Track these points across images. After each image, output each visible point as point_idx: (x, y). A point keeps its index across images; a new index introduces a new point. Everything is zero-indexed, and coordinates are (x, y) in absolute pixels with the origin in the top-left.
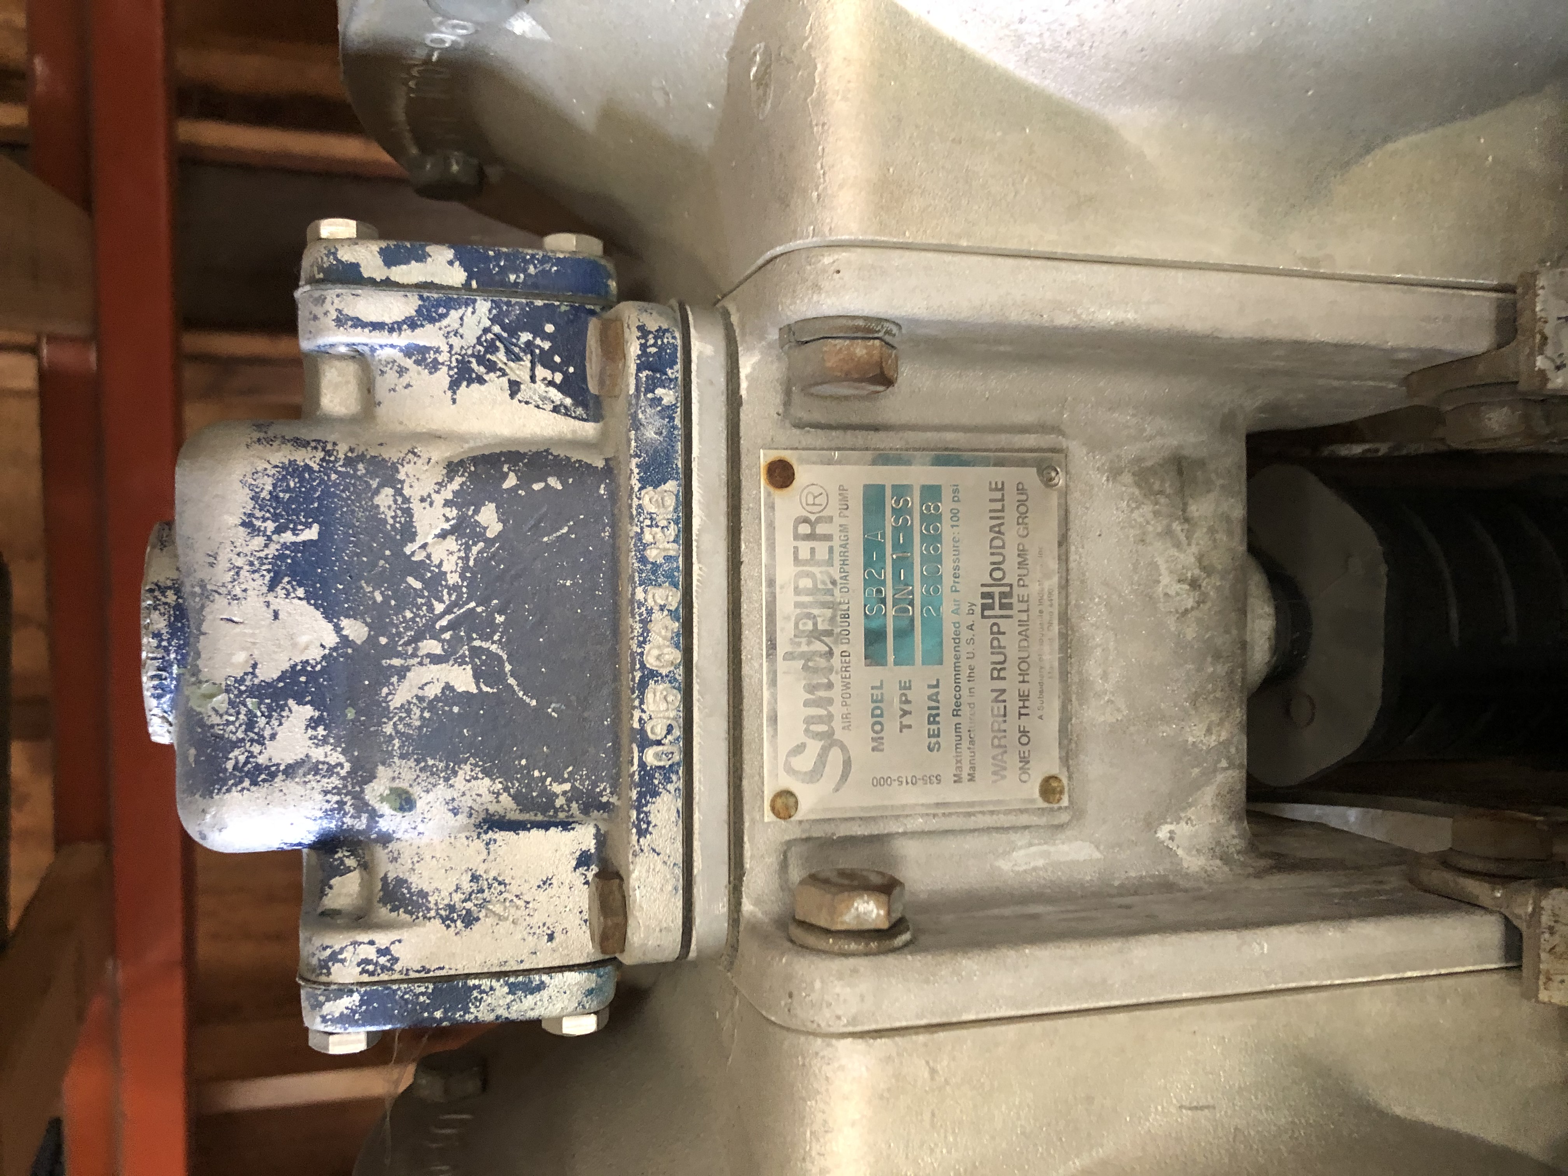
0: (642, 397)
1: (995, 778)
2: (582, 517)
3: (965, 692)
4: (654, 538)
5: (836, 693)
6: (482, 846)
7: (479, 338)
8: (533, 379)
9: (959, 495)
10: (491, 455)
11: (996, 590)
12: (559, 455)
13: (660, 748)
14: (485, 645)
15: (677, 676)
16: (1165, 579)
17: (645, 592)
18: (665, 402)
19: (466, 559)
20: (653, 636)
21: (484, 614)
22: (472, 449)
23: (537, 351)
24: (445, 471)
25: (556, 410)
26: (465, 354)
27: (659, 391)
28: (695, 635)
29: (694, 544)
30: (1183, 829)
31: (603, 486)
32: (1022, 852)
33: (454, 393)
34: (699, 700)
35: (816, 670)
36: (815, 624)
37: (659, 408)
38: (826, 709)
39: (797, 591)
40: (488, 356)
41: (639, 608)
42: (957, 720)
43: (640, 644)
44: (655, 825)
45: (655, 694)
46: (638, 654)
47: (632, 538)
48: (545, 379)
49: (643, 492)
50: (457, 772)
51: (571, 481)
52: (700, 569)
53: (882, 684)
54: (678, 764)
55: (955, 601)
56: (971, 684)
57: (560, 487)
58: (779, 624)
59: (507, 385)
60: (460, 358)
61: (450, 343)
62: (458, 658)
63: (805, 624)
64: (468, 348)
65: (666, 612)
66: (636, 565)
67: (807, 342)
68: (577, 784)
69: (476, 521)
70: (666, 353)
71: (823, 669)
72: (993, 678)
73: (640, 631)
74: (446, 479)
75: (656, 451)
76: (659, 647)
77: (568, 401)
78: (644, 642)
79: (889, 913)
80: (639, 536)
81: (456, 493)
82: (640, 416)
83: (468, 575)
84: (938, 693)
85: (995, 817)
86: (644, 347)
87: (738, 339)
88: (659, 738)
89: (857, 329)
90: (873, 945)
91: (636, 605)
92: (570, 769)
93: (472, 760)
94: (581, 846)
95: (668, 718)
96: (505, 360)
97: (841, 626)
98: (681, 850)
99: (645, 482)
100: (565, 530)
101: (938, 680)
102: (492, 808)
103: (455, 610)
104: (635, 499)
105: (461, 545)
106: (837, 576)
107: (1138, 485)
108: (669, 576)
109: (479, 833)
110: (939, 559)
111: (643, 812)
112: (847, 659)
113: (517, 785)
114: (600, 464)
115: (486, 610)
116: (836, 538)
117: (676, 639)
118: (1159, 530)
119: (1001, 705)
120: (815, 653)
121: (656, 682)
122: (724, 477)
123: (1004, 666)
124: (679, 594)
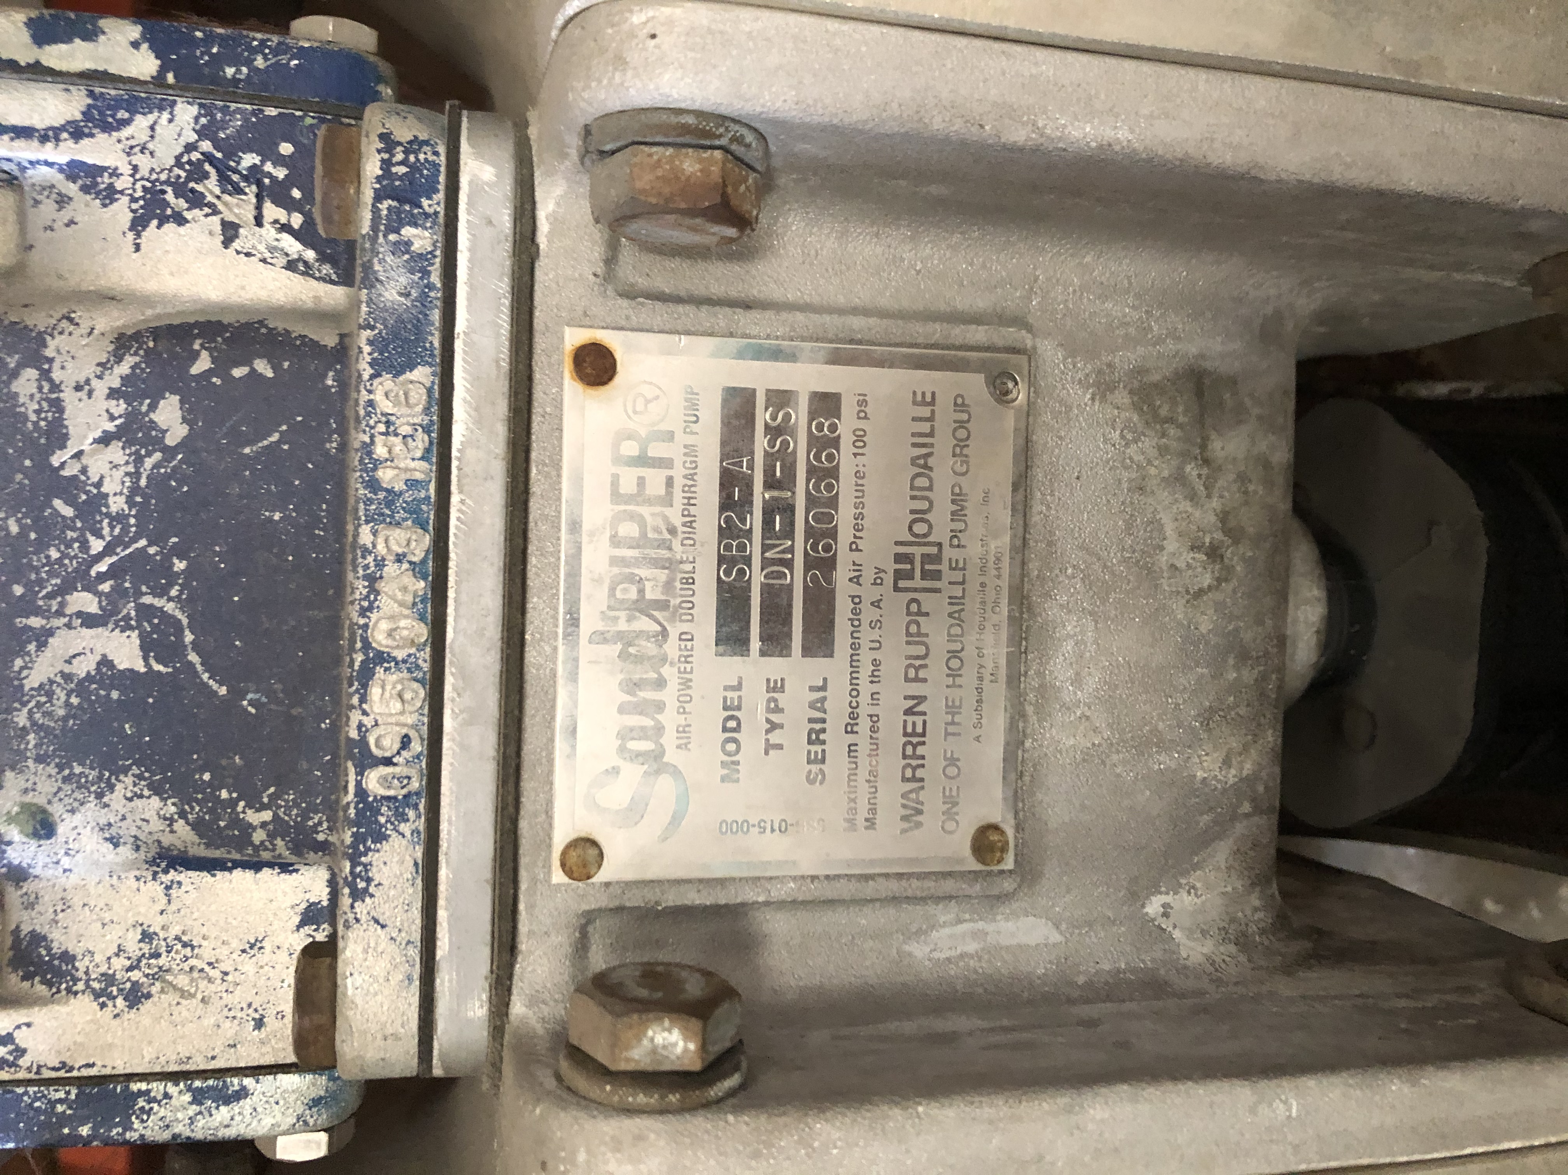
0: (381, 240)
1: (906, 825)
2: (299, 419)
3: (864, 698)
4: (390, 452)
5: (670, 695)
6: (161, 890)
7: (178, 158)
8: (259, 221)
9: (867, 409)
10: (180, 326)
11: (917, 551)
12: (275, 329)
13: (390, 770)
14: (158, 602)
15: (420, 662)
16: (1172, 545)
17: (375, 533)
18: (417, 246)
19: (137, 475)
20: (383, 601)
21: (158, 558)
22: (159, 317)
23: (267, 181)
24: (111, 347)
25: (291, 266)
26: (157, 180)
27: (408, 231)
28: (451, 602)
29: (454, 464)
30: (1183, 901)
31: (331, 374)
32: (945, 933)
33: (138, 235)
34: (452, 700)
35: (639, 659)
36: (641, 591)
37: (407, 257)
38: (653, 719)
39: (615, 541)
40: (192, 185)
41: (364, 557)
42: (851, 739)
43: (363, 612)
44: (379, 885)
45: (383, 688)
46: (360, 627)
47: (357, 450)
48: (276, 221)
49: (376, 382)
50: (115, 785)
51: (286, 364)
52: (462, 502)
53: (740, 683)
54: (417, 794)
55: (854, 564)
56: (875, 688)
57: (270, 374)
58: (586, 587)
59: (219, 228)
60: (149, 185)
61: (134, 163)
62: (121, 620)
63: (625, 590)
64: (162, 170)
65: (405, 566)
66: (362, 491)
67: (613, 152)
68: (281, 812)
69: (151, 421)
70: (422, 175)
71: (650, 658)
72: (907, 679)
73: (365, 592)
74: (112, 358)
75: (400, 320)
76: (392, 618)
77: (310, 255)
78: (370, 609)
79: (703, 1047)
80: (368, 448)
81: (125, 380)
82: (377, 267)
83: (138, 499)
84: (824, 699)
85: (904, 883)
86: (386, 165)
87: (535, 159)
88: (388, 754)
89: (685, 129)
90: (673, 1098)
91: (359, 552)
92: (272, 790)
93: (135, 770)
94: (307, 896)
95: (404, 725)
96: (217, 191)
97: (682, 596)
98: (418, 922)
99: (379, 368)
100: (275, 437)
101: (825, 680)
102: (167, 840)
103: (118, 550)
104: (364, 392)
105: (130, 455)
106: (678, 521)
107: (1137, 408)
108: (413, 510)
109: (155, 874)
110: (833, 502)
111: (360, 864)
112: (689, 644)
113: (197, 809)
114: (330, 340)
115: (162, 552)
116: (678, 463)
117: (420, 606)
118: (1166, 473)
119: (919, 720)
120: (640, 634)
121: (386, 669)
122: (505, 365)
123: (927, 661)
124: (427, 540)
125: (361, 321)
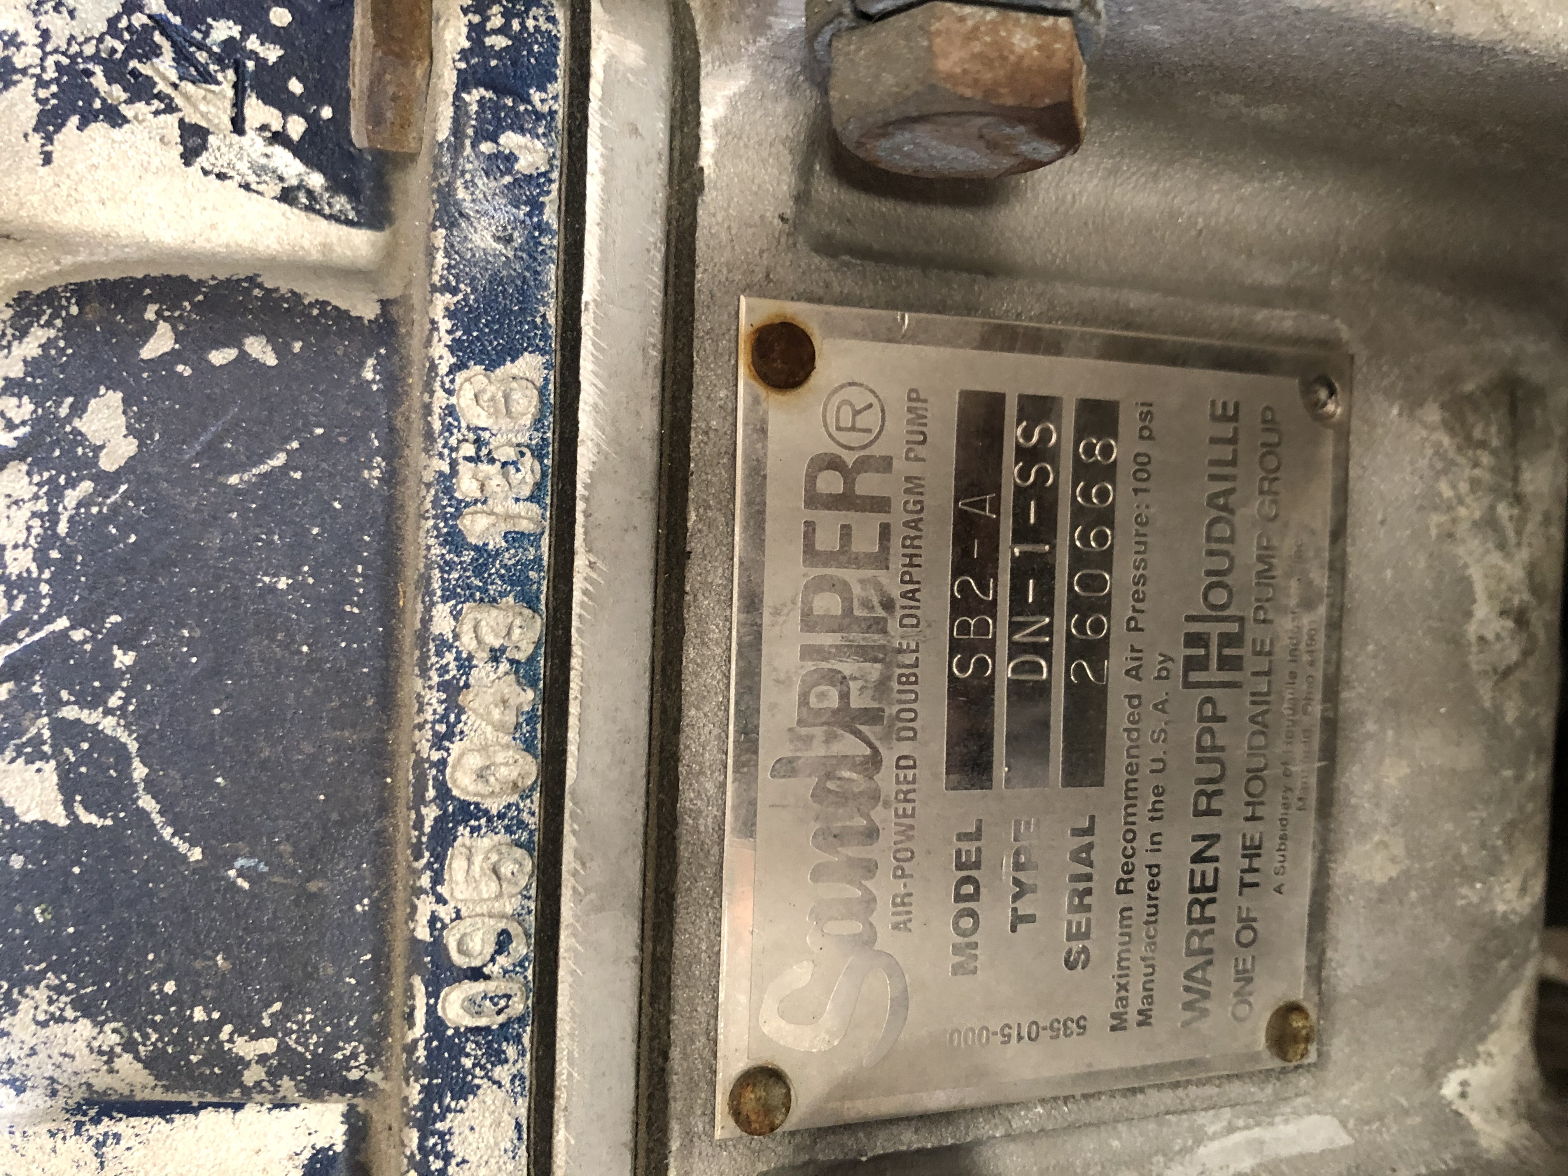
0: (468, 150)
1: (1189, 1015)
2: (319, 431)
3: (1143, 842)
4: (482, 488)
5: (883, 850)
6: (88, 1148)
7: (113, 22)
8: (238, 125)
9: (1153, 426)
10: (121, 283)
11: (1214, 630)
12: (277, 290)
13: (480, 986)
14: (89, 717)
15: (525, 816)
16: (1482, 610)
17: (456, 616)
18: (523, 165)
19: (53, 516)
20: (470, 723)
21: (88, 647)
22: (83, 267)
23: (250, 65)
24: (10, 312)
25: (287, 196)
26: (80, 54)
27: (510, 140)
28: (573, 721)
29: (580, 506)
30: (1482, 1075)
31: (371, 362)
32: (1214, 1146)
33: (49, 139)
34: (575, 874)
35: (843, 798)
36: (845, 696)
37: (508, 179)
38: (861, 886)
39: (809, 622)
40: (133, 64)
41: (439, 654)
42: (1123, 900)
43: (440, 741)
44: (464, 1161)
45: (470, 860)
46: (433, 765)
47: (429, 486)
48: (264, 128)
49: (460, 377)
50: (18, 1003)
51: (297, 346)
52: (591, 565)
53: (979, 829)
54: (521, 1020)
55: (1133, 650)
56: (1156, 826)
57: (271, 360)
58: (768, 693)
59: (177, 132)
60: (65, 61)
61: (43, 26)
62: (24, 745)
63: (822, 696)
64: (87, 40)
65: (504, 666)
66: (436, 551)
67: (885, 16)
68: (291, 1041)
69: (76, 432)
70: (530, 51)
71: (855, 797)
72: (1197, 813)
73: (440, 709)
74: (9, 331)
75: (495, 279)
76: (484, 749)
77: (316, 180)
78: (449, 736)
80: (447, 482)
81: (32, 365)
82: (461, 194)
83: (55, 554)
84: (1090, 846)
85: (1180, 1092)
86: (477, 32)
87: (701, 37)
88: (476, 962)
91: (432, 646)
92: (277, 1006)
93: (51, 979)
94: (313, 1139)
95: (503, 916)
96: (173, 76)
97: (900, 702)
99: (464, 354)
100: (280, 460)
101: (1092, 817)
102: (102, 1082)
103: (21, 634)
104: (440, 393)
105: (40, 485)
106: (895, 590)
107: (1448, 427)
108: (517, 580)
109: (79, 1126)
110: (1106, 560)
111: (433, 1134)
112: (910, 773)
113: (154, 1037)
114: (368, 311)
115: (93, 638)
116: (897, 505)
117: (525, 728)
118: (1477, 515)
119: (1209, 868)
120: (843, 760)
121: (473, 830)
122: (655, 354)
123: (1221, 786)
124: (539, 624)
125: (436, 278)
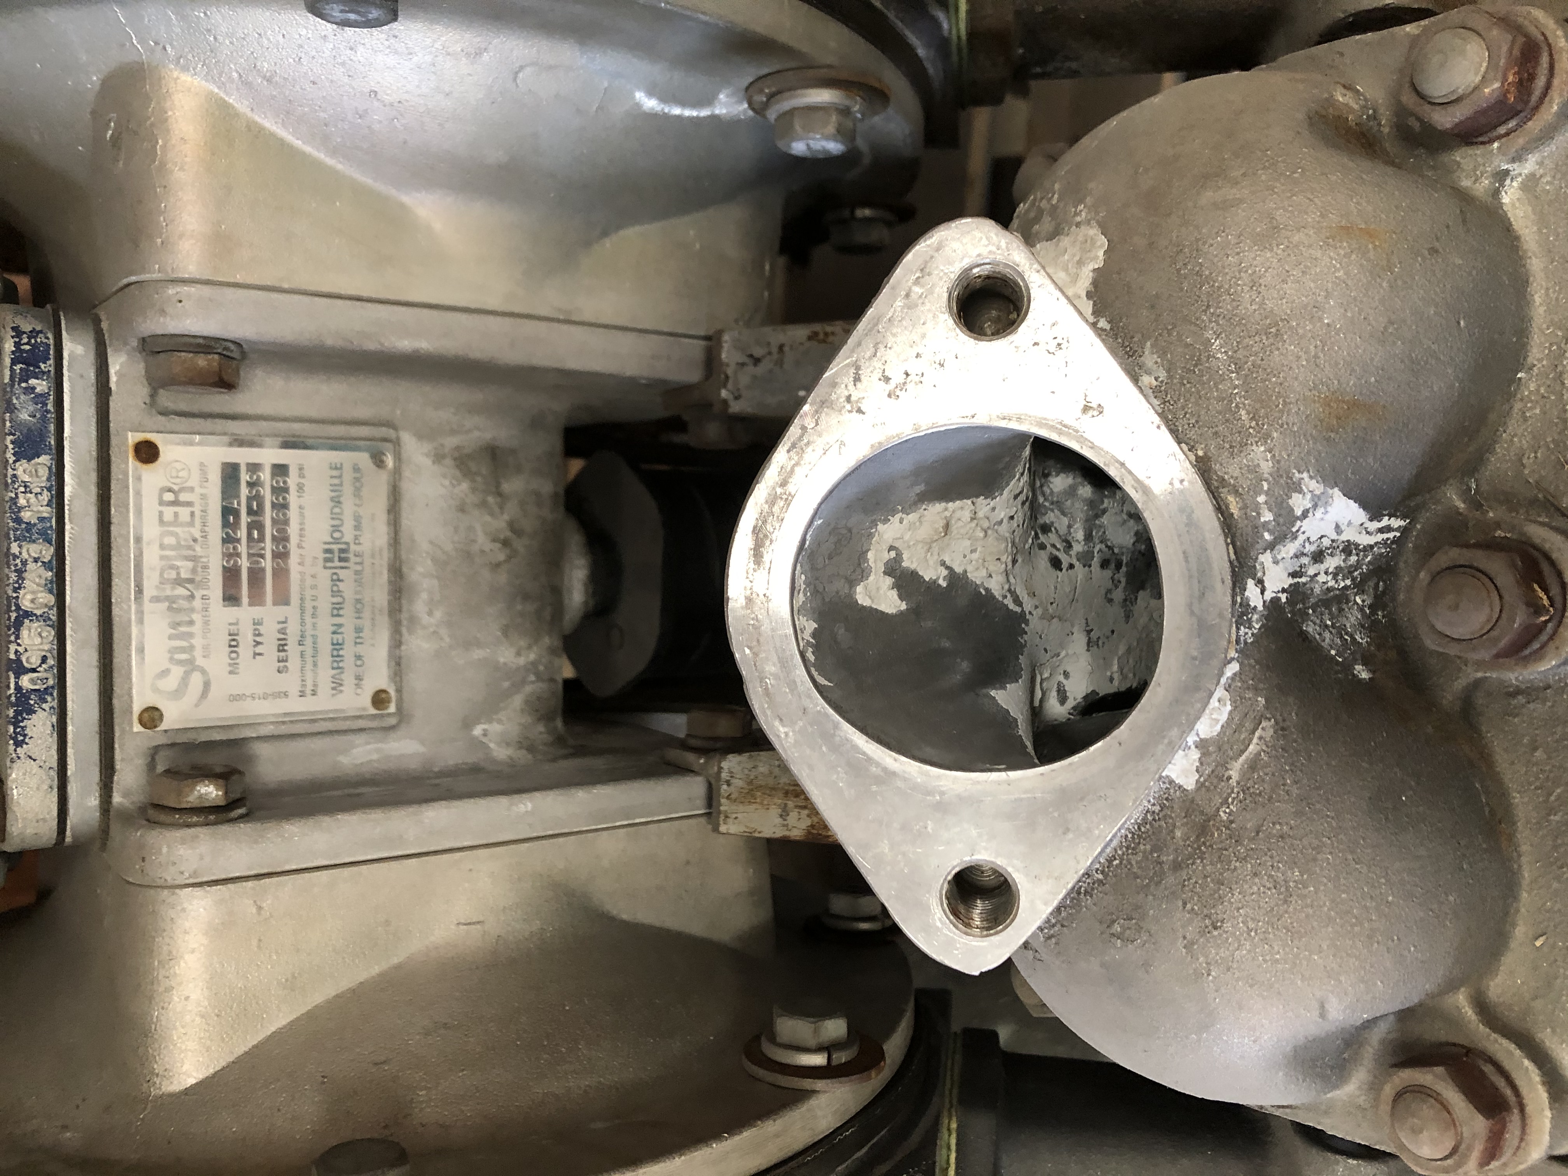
0: (16, 386)
1: (334, 692)
3: (309, 626)
4: (28, 502)
5: (196, 629)
9: (304, 472)
11: (336, 547)
13: (35, 675)
15: (51, 616)
16: (481, 539)
17: (20, 547)
18: (38, 390)
20: (27, 583)
27: (33, 382)
28: (67, 583)
29: (66, 508)
30: (495, 728)
32: (360, 749)
34: (71, 636)
35: (179, 610)
36: (178, 574)
37: (33, 396)
38: (188, 642)
39: (162, 547)
41: (14, 560)
42: (302, 648)
43: (15, 590)
44: (31, 737)
45: (30, 631)
46: (14, 598)
47: (7, 502)
49: (18, 464)
52: (72, 528)
53: (237, 621)
54: (52, 687)
55: (300, 555)
56: (314, 621)
58: (146, 572)
63: (169, 573)
65: (40, 564)
66: (11, 524)
67: (159, 352)
70: (39, 350)
71: (185, 609)
72: (333, 616)
73: (16, 579)
75: (30, 430)
76: (33, 592)
78: (20, 588)
79: (226, 793)
80: (14, 501)
82: (15, 401)
84: (286, 627)
85: (334, 723)
86: (17, 345)
87: (107, 342)
88: (34, 667)
89: (199, 345)
90: (212, 817)
91: (11, 557)
95: (44, 650)
97: (201, 575)
98: (56, 757)
99: (18, 457)
101: (286, 618)
104: (10, 470)
106: (198, 535)
107: (458, 467)
108: (43, 534)
110: (286, 522)
111: (19, 727)
112: (207, 601)
116: (197, 504)
117: (49, 586)
118: (476, 502)
119: (339, 636)
120: (179, 597)
121: (31, 621)
122: (94, 454)
123: (342, 606)
124: (52, 549)
125: (6, 431)
